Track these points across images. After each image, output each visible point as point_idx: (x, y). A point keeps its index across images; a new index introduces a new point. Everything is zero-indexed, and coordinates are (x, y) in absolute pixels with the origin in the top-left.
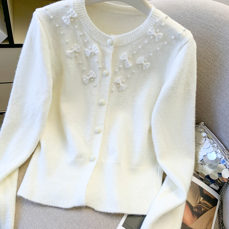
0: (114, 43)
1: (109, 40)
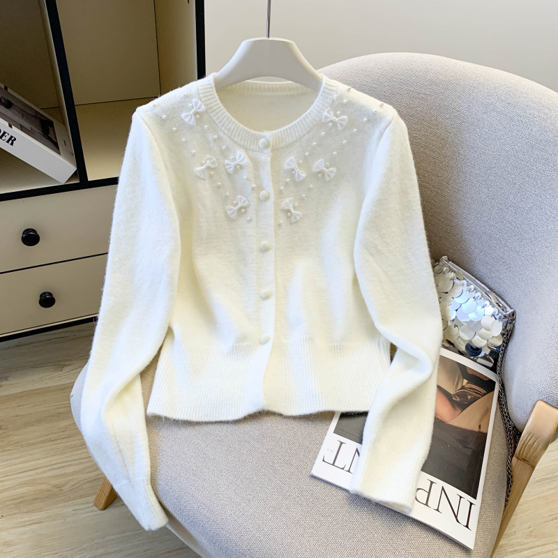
0: (271, 143)
1: (262, 141)
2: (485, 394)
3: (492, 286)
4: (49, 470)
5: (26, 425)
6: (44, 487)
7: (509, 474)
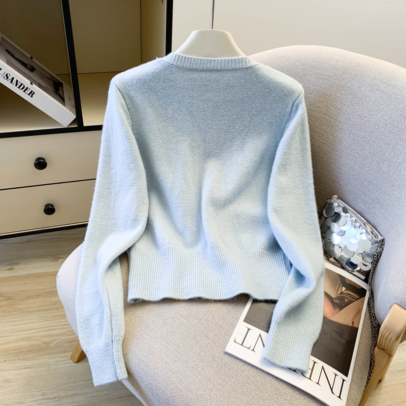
2: (358, 299)
3: (369, 219)
4: (41, 331)
5: (28, 298)
6: (37, 343)
7: (372, 359)
